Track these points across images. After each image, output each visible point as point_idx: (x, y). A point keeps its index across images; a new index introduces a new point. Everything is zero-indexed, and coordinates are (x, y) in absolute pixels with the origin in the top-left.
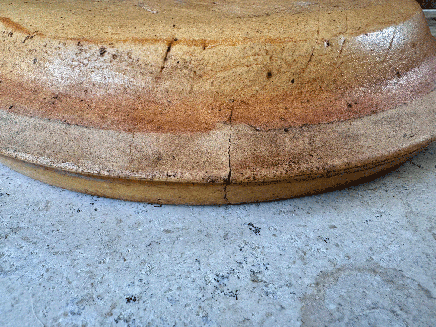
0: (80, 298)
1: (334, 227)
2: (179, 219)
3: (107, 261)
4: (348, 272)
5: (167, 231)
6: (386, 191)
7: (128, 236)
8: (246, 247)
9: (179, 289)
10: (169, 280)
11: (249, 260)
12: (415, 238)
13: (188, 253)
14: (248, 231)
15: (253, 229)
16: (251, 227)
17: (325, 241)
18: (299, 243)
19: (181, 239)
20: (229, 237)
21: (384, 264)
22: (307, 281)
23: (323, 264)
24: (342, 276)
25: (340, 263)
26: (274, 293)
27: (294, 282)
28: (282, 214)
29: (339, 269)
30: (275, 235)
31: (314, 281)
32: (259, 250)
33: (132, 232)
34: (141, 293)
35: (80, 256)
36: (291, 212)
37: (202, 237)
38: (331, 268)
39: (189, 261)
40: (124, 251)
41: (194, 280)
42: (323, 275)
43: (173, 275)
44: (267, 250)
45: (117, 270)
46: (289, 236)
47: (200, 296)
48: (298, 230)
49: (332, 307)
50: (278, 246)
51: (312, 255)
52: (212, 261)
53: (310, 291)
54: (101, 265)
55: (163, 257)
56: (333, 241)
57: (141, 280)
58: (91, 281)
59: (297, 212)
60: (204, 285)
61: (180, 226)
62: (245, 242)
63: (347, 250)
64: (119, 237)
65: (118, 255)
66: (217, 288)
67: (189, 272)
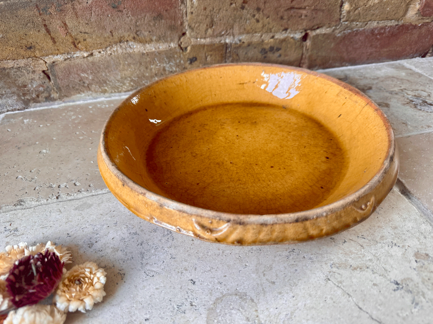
0: (128, 322)
1: (226, 276)
2: (162, 282)
3: (135, 306)
4: (227, 296)
5: (157, 289)
6: (252, 253)
7: (141, 294)
8: (189, 291)
9: (164, 313)
10: (160, 310)
11: (190, 297)
12: (256, 277)
13: (166, 298)
14: (190, 284)
15: (193, 282)
16: (192, 281)
17: (221, 284)
18: (210, 287)
19: (163, 291)
20: (182, 287)
21: (240, 291)
22: (211, 303)
23: (218, 295)
24: (224, 298)
25: (225, 292)
26: (198, 309)
27: (206, 304)
28: (205, 272)
29: (224, 296)
30: (201, 284)
31: (213, 302)
32: (194, 292)
33: (142, 291)
34: (150, 316)
35: (123, 305)
36: (209, 271)
37: (172, 289)
38: (221, 296)
39: (167, 301)
40: (141, 300)
41: (169, 309)
42: (217, 299)
43: (161, 308)
44: (197, 292)
45: (139, 309)
46: (207, 284)
47: (171, 314)
48: (211, 280)
49: (218, 311)
50: (202, 289)
51: (215, 291)
52: (176, 299)
53: (212, 306)
54: (133, 308)
55: (156, 301)
56: (224, 283)
57: (149, 312)
58: (130, 315)
59: (212, 271)
60: (173, 310)
61: (162, 285)
62: (189, 289)
63: (228, 287)
64: (137, 294)
65: (138, 302)
66: (178, 311)
67: (167, 306)
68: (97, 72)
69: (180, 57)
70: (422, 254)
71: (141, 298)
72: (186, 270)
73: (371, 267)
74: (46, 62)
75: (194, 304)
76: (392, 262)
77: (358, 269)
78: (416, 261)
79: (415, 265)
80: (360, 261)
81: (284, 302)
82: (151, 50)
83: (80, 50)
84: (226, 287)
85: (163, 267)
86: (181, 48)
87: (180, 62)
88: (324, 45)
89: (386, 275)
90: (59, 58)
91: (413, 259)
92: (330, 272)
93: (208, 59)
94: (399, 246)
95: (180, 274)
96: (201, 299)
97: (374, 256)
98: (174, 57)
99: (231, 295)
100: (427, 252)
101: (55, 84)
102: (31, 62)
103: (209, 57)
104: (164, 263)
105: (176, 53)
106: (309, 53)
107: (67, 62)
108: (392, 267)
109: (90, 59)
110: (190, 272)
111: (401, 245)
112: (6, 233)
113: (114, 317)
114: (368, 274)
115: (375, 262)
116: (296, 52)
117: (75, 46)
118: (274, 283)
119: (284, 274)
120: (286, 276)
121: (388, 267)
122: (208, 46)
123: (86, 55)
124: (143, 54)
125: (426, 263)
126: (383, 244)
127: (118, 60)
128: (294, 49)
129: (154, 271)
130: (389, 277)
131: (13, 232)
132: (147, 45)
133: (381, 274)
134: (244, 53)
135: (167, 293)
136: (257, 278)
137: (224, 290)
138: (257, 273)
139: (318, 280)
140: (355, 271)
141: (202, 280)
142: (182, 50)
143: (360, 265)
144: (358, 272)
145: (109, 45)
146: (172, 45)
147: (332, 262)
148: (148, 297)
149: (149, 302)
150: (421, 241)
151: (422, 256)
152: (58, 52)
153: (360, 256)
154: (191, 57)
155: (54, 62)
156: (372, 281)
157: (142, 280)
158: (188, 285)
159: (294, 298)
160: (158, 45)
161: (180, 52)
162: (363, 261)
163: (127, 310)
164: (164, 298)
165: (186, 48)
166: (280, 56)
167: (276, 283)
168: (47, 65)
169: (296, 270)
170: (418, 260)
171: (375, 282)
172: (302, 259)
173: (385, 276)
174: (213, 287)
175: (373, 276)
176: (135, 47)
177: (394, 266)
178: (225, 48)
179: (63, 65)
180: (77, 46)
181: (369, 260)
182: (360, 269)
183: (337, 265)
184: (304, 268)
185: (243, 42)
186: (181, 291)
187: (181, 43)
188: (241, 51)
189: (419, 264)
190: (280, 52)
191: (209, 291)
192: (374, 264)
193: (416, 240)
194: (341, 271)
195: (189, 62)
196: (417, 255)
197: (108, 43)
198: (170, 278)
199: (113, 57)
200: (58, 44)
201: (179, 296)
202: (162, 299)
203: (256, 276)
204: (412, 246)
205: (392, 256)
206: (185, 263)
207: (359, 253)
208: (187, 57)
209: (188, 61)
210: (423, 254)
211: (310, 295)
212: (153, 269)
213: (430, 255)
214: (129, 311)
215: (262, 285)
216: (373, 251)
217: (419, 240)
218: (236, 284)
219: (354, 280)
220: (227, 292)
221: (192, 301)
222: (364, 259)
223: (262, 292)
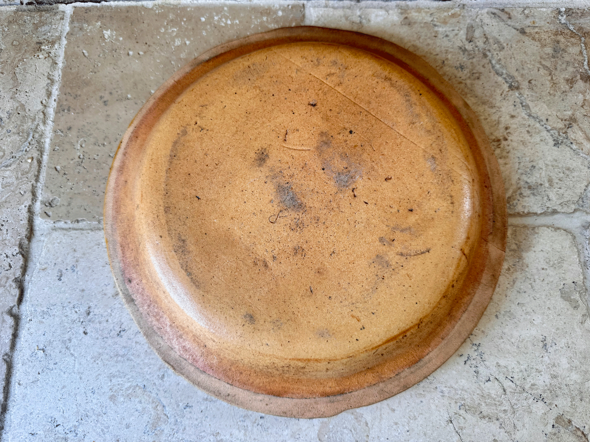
70: (565, 419)
73: (501, 420)
76: (526, 420)
77: (487, 419)
78: (553, 426)
79: (549, 429)
80: (493, 410)
81: (397, 434)
89: (512, 433)
91: (552, 422)
92: (456, 414)
94: (545, 402)
97: (512, 407)
100: (572, 419)
108: (524, 425)
111: (548, 402)
114: (494, 427)
115: (509, 415)
120: (408, 406)
121: (519, 425)
125: (562, 430)
126: (530, 395)
130: (513, 436)
133: (508, 431)
139: (440, 420)
140: (483, 419)
143: (491, 414)
144: (485, 422)
150: (574, 403)
151: (564, 421)
153: (497, 403)
156: (494, 436)
159: (408, 433)
162: (497, 410)
167: (396, 412)
169: (422, 402)
170: (556, 425)
171: (496, 438)
172: (432, 390)
173: (511, 434)
175: (499, 430)
177: (527, 426)
181: (504, 410)
182: (490, 418)
183: (467, 407)
184: (431, 401)
189: (554, 430)
192: (506, 417)
193: (569, 399)
194: (468, 416)
196: (559, 419)
204: (560, 406)
205: (531, 412)
207: (497, 399)
210: (566, 420)
211: (425, 434)
213: (573, 422)
215: (381, 410)
216: (514, 401)
217: (573, 399)
219: (477, 430)
222: (499, 408)
223: (379, 417)
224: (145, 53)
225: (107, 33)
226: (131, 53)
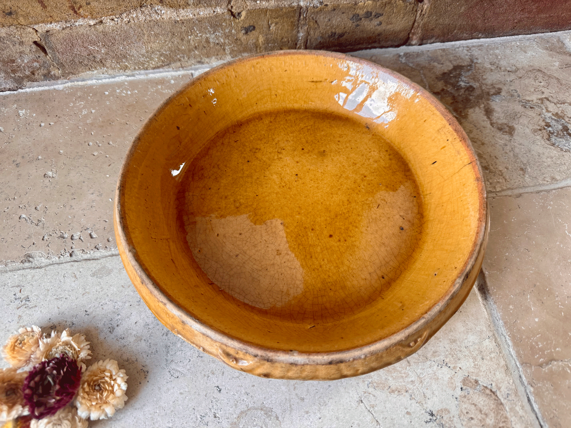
68: (111, 43)
69: (230, 25)
70: (471, 380)
71: (165, 403)
72: (213, 374)
73: (410, 391)
74: (37, 31)
75: (217, 415)
76: (435, 387)
77: (396, 392)
78: (462, 388)
79: (458, 392)
80: (401, 382)
81: (309, 423)
82: (187, 16)
83: (84, 17)
84: (253, 399)
85: (188, 367)
86: (232, 13)
87: (230, 31)
88: (449, 9)
89: (424, 402)
90: (55, 27)
91: (460, 385)
92: (365, 392)
93: (271, 28)
94: (449, 367)
95: (206, 378)
96: (225, 410)
97: (418, 376)
98: (221, 25)
99: (256, 409)
100: (478, 378)
101: (54, 58)
102: (15, 31)
103: (274, 24)
104: (190, 363)
105: (225, 20)
106: (425, 20)
107: (67, 31)
108: (433, 393)
109: (100, 28)
110: (216, 377)
111: (452, 366)
112: (17, 302)
113: (137, 422)
114: (405, 399)
115: (417, 385)
116: (405, 19)
117: (75, 12)
118: (303, 399)
119: (316, 389)
120: (317, 392)
121: (428, 393)
122: (271, 11)
123: (92, 22)
124: (176, 22)
125: (471, 392)
126: (433, 363)
127: (140, 30)
128: (402, 15)
129: (179, 371)
130: (425, 406)
131: (24, 302)
132: (181, 11)
133: (419, 401)
134: (326, 20)
135: (191, 400)
136: (286, 392)
137: (250, 402)
138: (288, 385)
139: (350, 401)
140: (392, 393)
141: (229, 388)
142: (234, 16)
143: (399, 387)
144: (395, 396)
145: (125, 11)
146: (219, 10)
147: (370, 380)
148: (171, 403)
149: (172, 409)
150: (476, 363)
151: (471, 382)
152: (51, 19)
153: (403, 375)
154: (246, 25)
155: (47, 31)
156: (406, 409)
157: (166, 380)
158: (213, 393)
159: (320, 420)
160: (198, 10)
161: (230, 19)
162: (404, 382)
163: (150, 416)
164: (188, 406)
165: (239, 14)
166: (381, 23)
167: (305, 400)
168: (39, 35)
169: (330, 386)
170: (464, 388)
171: (409, 410)
173: (422, 404)
174: (239, 398)
175: (410, 402)
176: (163, 12)
177: (436, 393)
178: (297, 14)
179: (61, 35)
180: (78, 12)
181: (412, 381)
182: (399, 392)
183: (375, 384)
184: (339, 384)
185: (326, 5)
186: (205, 399)
187: (232, 7)
188: (322, 17)
189: (463, 393)
190: (381, 18)
191: (234, 401)
192: (415, 387)
193: (471, 360)
194: (378, 393)
195: (243, 32)
196: (466, 381)
197: (123, 9)
198: (195, 382)
199: (133, 25)
200: (49, 9)
201: (203, 405)
202: (186, 406)
203: (286, 388)
204: (464, 368)
205: (438, 379)
206: (213, 364)
207: (403, 372)
208: (240, 25)
209: (242, 30)
210: (473, 381)
211: (338, 419)
212: (178, 369)
213: (479, 382)
214: (151, 418)
215: (290, 401)
216: (419, 370)
217: (475, 359)
218: (264, 396)
219: (388, 405)
220: (252, 406)
221: (216, 412)
222: (407, 380)
223: (289, 409)
224: (55, 123)
225: (22, 112)
226: (43, 124)
